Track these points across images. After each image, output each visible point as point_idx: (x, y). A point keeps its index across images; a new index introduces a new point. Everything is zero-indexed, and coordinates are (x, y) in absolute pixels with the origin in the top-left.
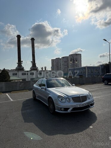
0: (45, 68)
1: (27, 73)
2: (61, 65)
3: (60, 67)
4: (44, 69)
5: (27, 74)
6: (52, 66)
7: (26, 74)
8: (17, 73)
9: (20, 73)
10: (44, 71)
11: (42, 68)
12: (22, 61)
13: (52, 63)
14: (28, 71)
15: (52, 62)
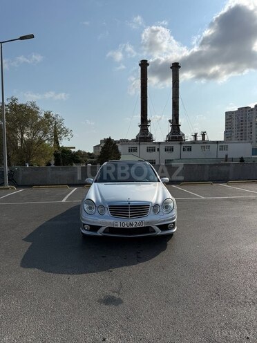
0: (203, 135)
1: (157, 147)
2: (251, 126)
3: (248, 132)
4: (199, 138)
5: (158, 150)
6: (226, 128)
7: (156, 150)
8: (138, 146)
9: (143, 147)
10: (199, 142)
11: (195, 136)
12: (150, 121)
13: (226, 123)
14: (159, 143)
15: (226, 119)
